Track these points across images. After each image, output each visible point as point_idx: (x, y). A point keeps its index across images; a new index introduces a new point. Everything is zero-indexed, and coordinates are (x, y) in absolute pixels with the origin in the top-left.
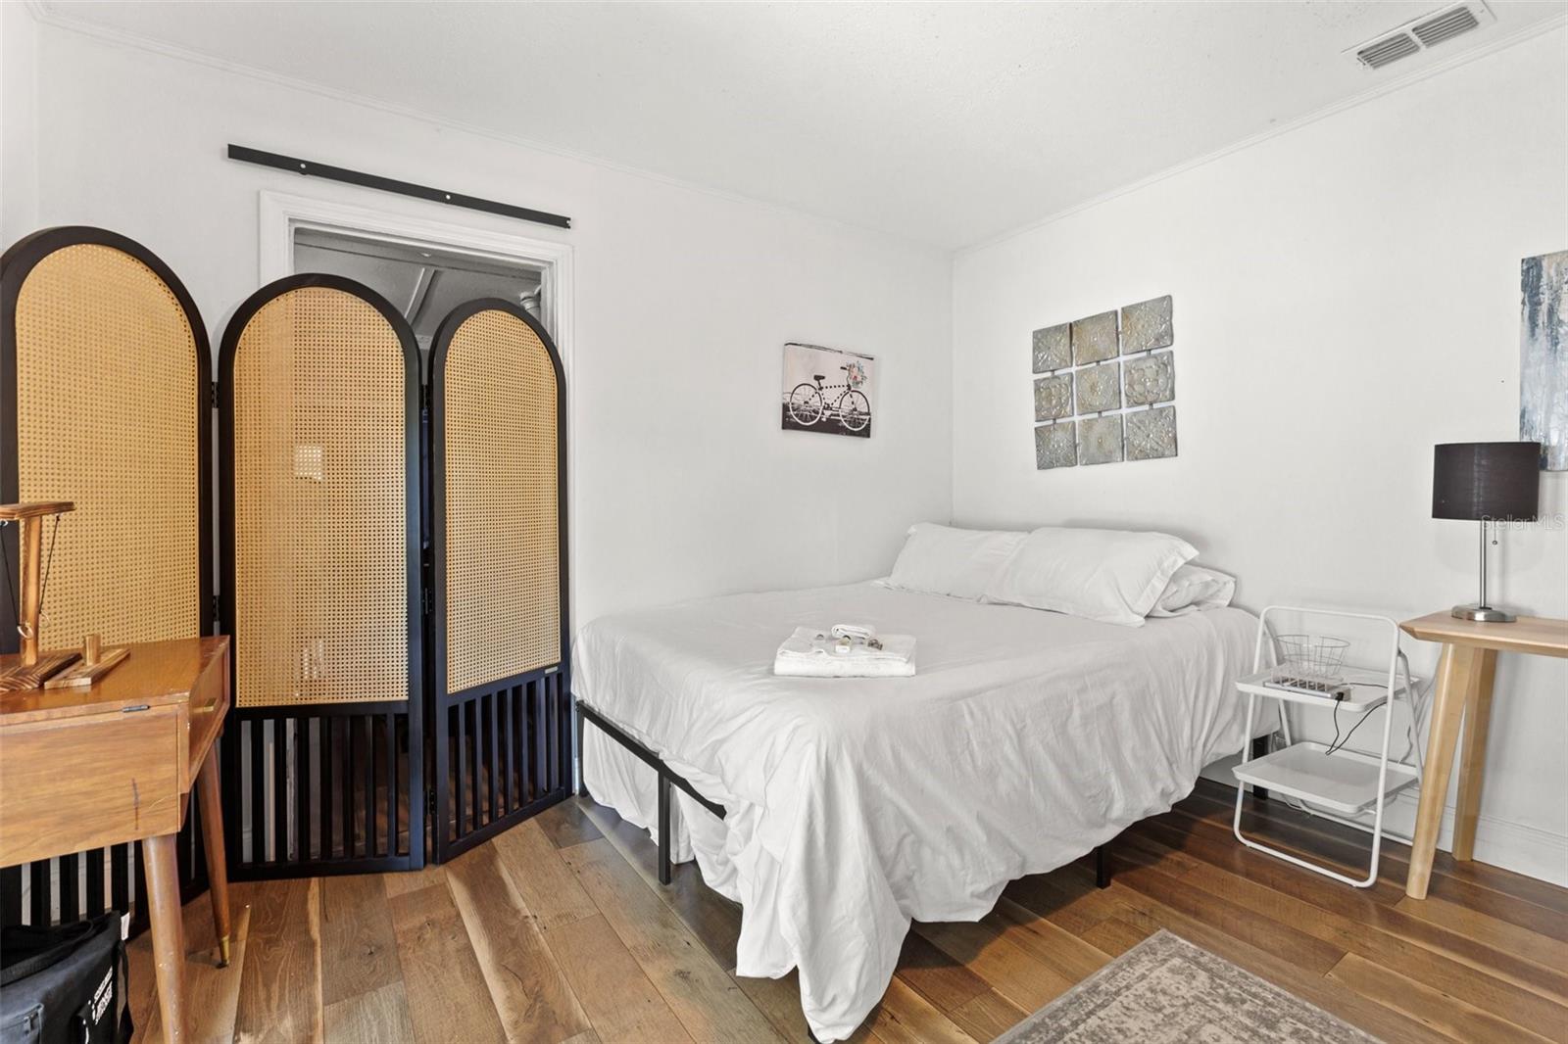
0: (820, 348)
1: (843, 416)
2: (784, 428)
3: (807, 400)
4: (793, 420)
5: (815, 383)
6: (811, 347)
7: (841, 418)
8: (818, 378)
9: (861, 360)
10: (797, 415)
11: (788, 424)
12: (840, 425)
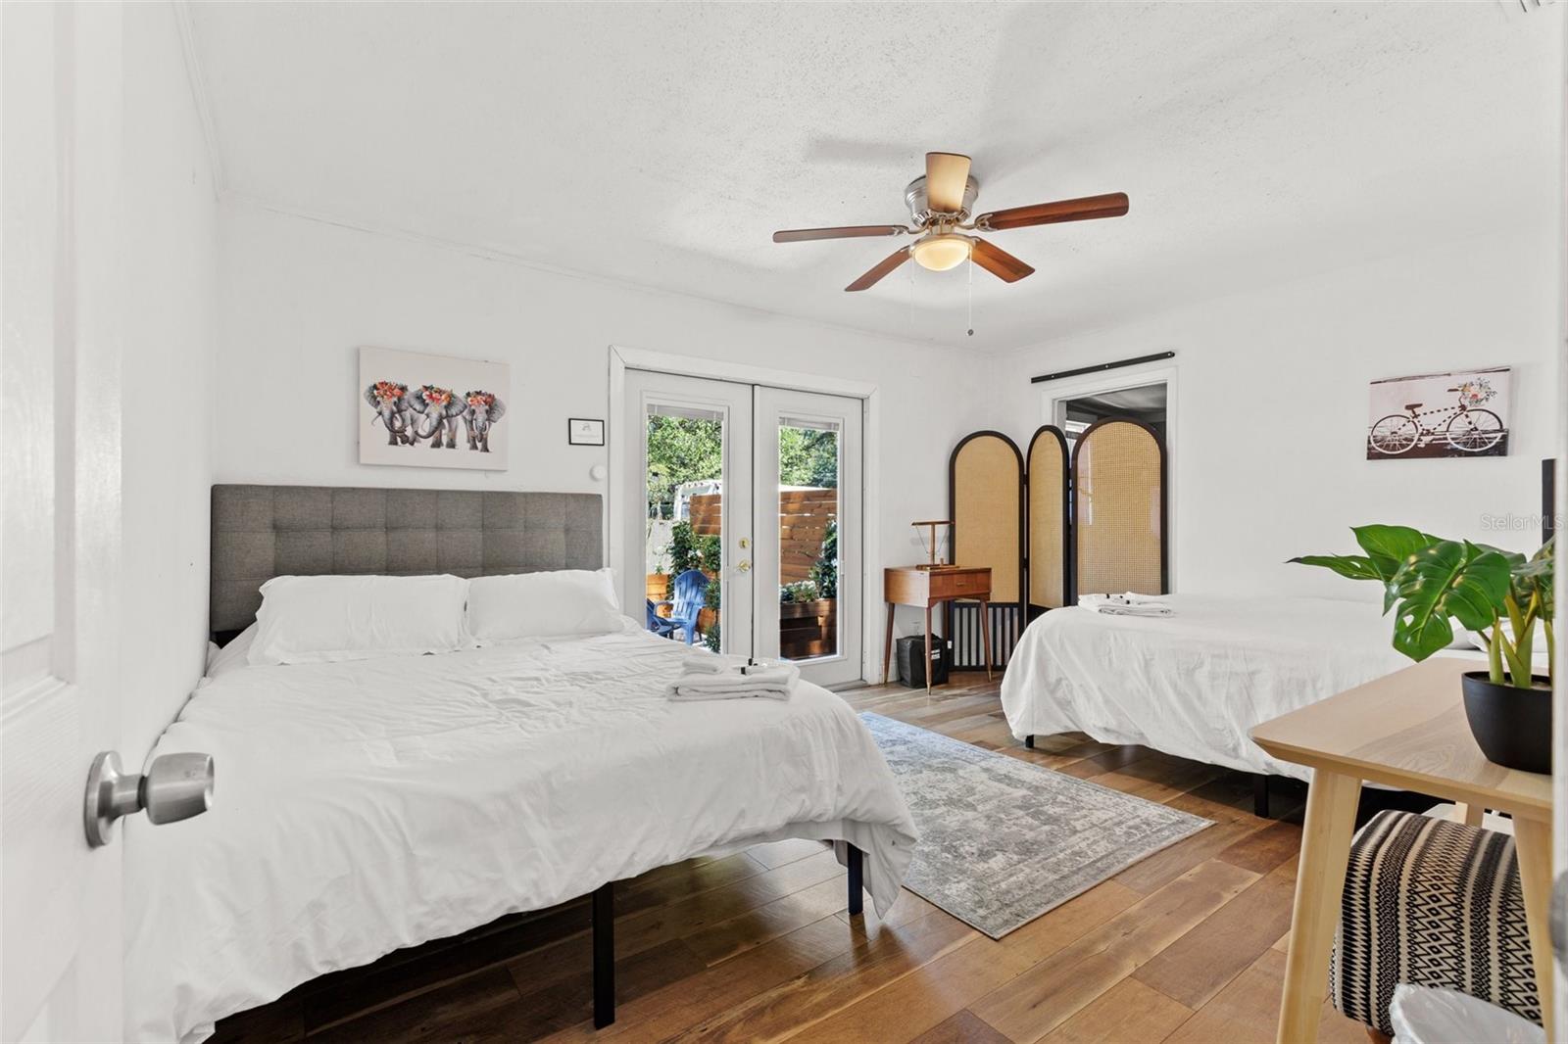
0: (1414, 378)
1: (1453, 439)
2: (1368, 458)
3: (1396, 430)
4: (1380, 451)
5: (1408, 413)
6: (1400, 380)
7: (1450, 441)
8: (1410, 407)
9: (1483, 376)
10: (1380, 446)
11: (1372, 455)
12: (1449, 447)
